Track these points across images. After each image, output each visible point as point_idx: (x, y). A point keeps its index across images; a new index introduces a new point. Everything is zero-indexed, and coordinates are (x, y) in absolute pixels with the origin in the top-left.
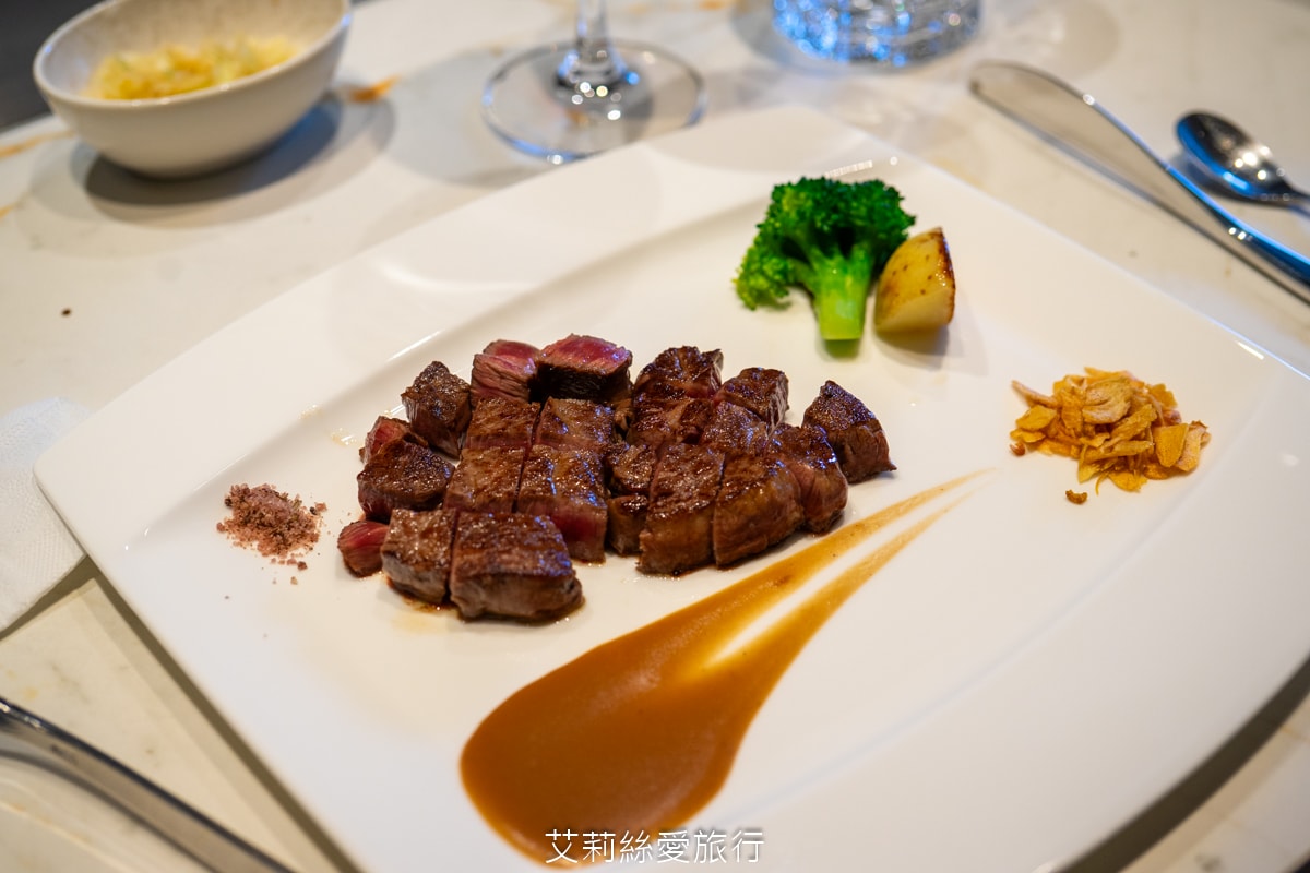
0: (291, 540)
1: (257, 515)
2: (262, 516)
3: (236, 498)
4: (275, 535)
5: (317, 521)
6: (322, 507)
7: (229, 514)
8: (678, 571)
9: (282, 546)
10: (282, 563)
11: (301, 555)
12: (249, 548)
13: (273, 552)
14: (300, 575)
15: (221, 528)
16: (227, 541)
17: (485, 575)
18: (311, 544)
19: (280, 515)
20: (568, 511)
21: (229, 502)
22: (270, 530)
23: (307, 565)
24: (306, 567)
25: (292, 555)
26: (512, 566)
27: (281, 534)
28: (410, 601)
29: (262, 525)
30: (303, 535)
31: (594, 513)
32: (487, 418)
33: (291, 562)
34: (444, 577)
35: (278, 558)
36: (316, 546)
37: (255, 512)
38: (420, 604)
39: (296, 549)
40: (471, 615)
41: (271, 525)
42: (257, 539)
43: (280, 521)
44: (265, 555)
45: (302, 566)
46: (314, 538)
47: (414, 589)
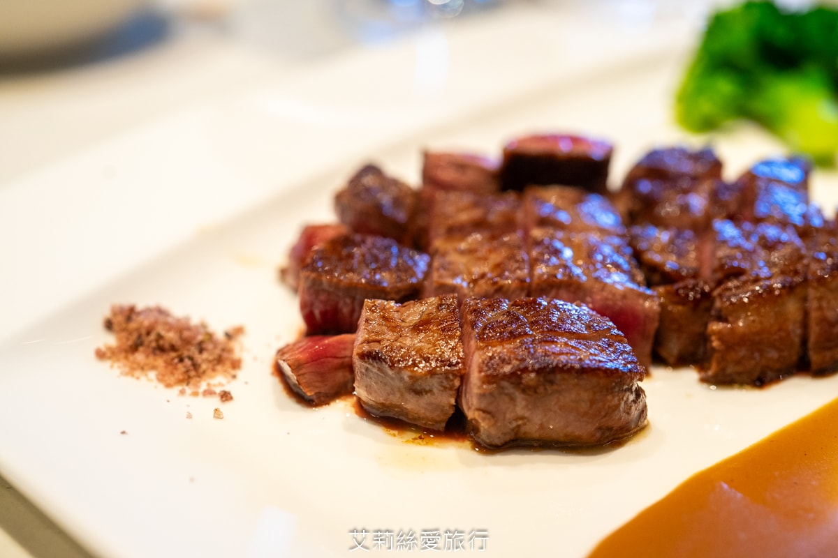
0: (204, 366)
1: (153, 337)
2: (160, 337)
3: (120, 319)
4: (181, 360)
5: (235, 345)
6: (239, 331)
7: (111, 340)
8: (761, 380)
9: (193, 373)
10: (195, 394)
11: (220, 384)
12: (143, 379)
13: (180, 382)
14: (225, 408)
15: (101, 355)
16: (112, 372)
17: (525, 370)
18: (233, 372)
19: (186, 334)
20: (607, 299)
21: (109, 325)
22: (173, 354)
23: (233, 394)
24: (231, 398)
25: (209, 385)
26: (563, 358)
27: (191, 358)
28: (396, 432)
29: (160, 349)
30: (219, 360)
31: (641, 301)
32: (456, 208)
33: (209, 393)
34: (457, 383)
35: (188, 390)
36: (239, 373)
37: (148, 333)
38: (410, 435)
39: (212, 377)
40: (497, 442)
41: (173, 348)
42: (153, 368)
43: (187, 342)
44: (168, 386)
45: (226, 396)
46: (236, 365)
47: (404, 412)
